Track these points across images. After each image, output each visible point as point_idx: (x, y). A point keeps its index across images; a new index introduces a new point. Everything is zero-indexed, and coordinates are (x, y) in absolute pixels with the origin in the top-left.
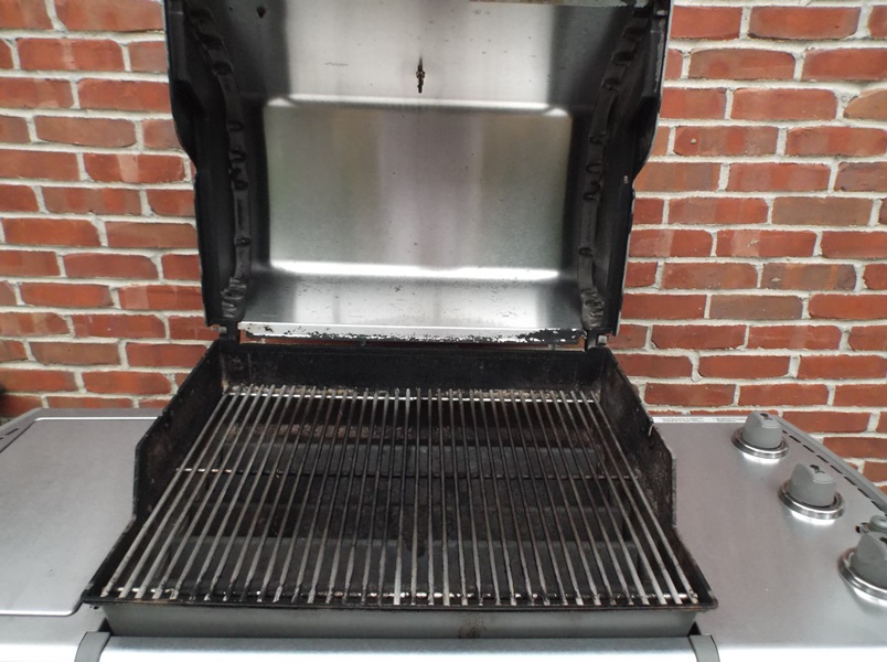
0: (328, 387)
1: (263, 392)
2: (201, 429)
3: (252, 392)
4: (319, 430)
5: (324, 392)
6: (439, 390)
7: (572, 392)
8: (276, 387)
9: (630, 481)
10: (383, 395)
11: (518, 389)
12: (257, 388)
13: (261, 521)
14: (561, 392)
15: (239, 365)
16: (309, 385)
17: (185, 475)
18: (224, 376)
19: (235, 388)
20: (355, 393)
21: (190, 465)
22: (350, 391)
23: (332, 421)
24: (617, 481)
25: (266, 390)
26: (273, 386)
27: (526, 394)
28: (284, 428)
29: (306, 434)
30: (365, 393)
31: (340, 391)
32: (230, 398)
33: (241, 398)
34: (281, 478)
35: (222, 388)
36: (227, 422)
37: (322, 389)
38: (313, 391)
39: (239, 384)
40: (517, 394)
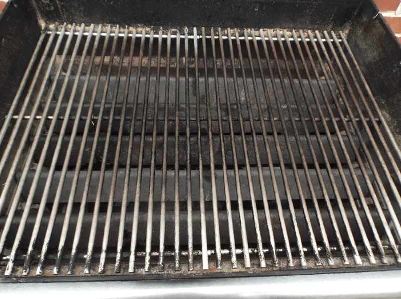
0: (129, 25)
1: (75, 31)
2: (24, 73)
3: (66, 31)
4: (126, 61)
5: (126, 31)
6: (220, 29)
7: (325, 32)
8: (86, 26)
9: (379, 122)
10: (174, 33)
11: (283, 28)
12: (70, 26)
13: (87, 150)
14: (317, 32)
15: (49, 6)
16: (113, 23)
17: (13, 121)
18: (39, 15)
19: (52, 26)
20: (152, 32)
21: (17, 112)
22: (148, 29)
23: (136, 54)
24: (370, 123)
25: (78, 28)
26: (83, 25)
27: (289, 33)
28: (98, 60)
29: (116, 64)
30: (160, 32)
31: (139, 30)
32: (48, 36)
33: (57, 36)
34: (96, 123)
35: (40, 27)
36: (50, 55)
37: (124, 28)
38: (117, 30)
39: (54, 23)
40: (281, 33)
